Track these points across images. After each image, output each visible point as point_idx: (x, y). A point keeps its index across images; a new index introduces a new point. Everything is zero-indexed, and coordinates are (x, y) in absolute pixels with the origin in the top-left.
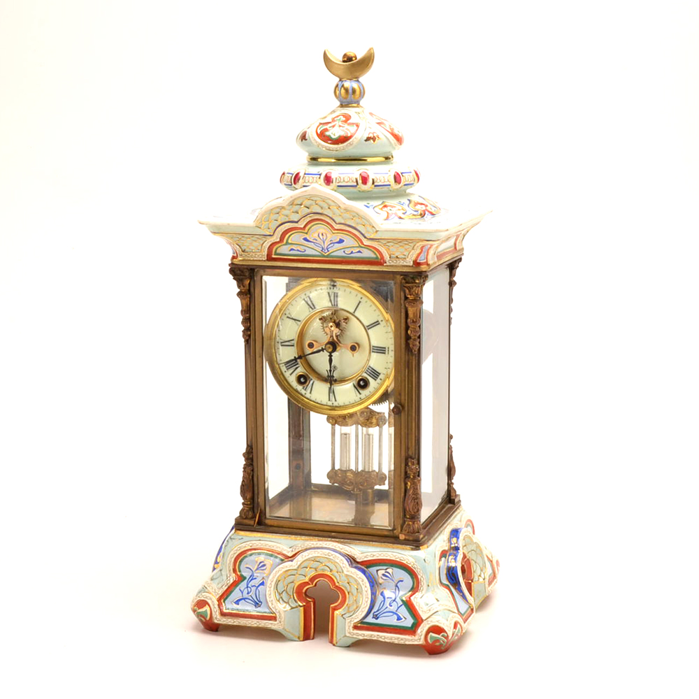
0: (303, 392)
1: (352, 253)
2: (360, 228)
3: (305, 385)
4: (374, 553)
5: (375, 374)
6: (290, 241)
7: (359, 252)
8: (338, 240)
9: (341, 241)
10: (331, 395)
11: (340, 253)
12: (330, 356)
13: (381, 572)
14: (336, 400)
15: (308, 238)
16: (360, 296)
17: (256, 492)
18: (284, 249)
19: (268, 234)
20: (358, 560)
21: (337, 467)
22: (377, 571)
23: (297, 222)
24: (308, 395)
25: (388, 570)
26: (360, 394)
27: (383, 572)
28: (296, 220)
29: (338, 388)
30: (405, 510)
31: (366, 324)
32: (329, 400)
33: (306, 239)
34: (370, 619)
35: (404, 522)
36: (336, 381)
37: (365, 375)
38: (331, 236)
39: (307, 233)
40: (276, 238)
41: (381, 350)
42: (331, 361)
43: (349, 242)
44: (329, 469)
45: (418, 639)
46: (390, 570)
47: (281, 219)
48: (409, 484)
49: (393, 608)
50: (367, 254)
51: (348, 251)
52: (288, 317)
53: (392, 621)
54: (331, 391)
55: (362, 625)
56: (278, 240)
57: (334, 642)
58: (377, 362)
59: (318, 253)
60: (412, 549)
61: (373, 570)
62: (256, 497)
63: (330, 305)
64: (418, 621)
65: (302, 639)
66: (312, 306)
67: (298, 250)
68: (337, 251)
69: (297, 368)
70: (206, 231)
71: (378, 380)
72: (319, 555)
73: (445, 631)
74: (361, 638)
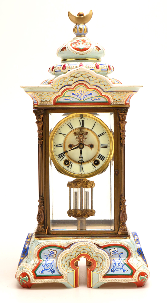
0: (67, 168)
1: (95, 100)
2: (102, 87)
3: (68, 165)
4: (108, 242)
5: (102, 158)
6: (65, 95)
7: (99, 99)
8: (89, 93)
9: (91, 94)
10: (81, 169)
11: (89, 100)
12: (81, 150)
13: (111, 251)
14: (83, 172)
15: (74, 93)
16: (95, 121)
17: (46, 218)
18: (62, 100)
19: (57, 91)
20: (100, 246)
21: (72, 208)
22: (110, 250)
23: (71, 85)
24: (69, 170)
25: (115, 249)
26: (95, 168)
27: (113, 250)
28: (71, 84)
29: (84, 166)
30: (120, 220)
31: (98, 134)
32: (80, 172)
33: (73, 94)
34: (110, 273)
35: (120, 226)
36: (83, 162)
37: (98, 159)
38: (86, 92)
39: (74, 91)
40: (59, 94)
41: (105, 146)
42: (81, 153)
43: (95, 94)
44: (68, 209)
45: (134, 279)
46: (116, 249)
47: (64, 84)
48: (122, 207)
49: (121, 266)
50: (103, 100)
51: (93, 99)
52: (59, 133)
53: (121, 272)
54: (81, 167)
55: (106, 276)
56: (60, 94)
57: (91, 286)
58: (103, 152)
59: (78, 101)
60: (125, 238)
61: (108, 249)
62: (45, 221)
63: (80, 126)
64: (133, 271)
65: (75, 287)
66: (71, 127)
67: (69, 100)
68: (88, 99)
69: (64, 157)
70: (23, 91)
71: (104, 161)
72: (82, 245)
73: (147, 274)
74: (107, 282)
